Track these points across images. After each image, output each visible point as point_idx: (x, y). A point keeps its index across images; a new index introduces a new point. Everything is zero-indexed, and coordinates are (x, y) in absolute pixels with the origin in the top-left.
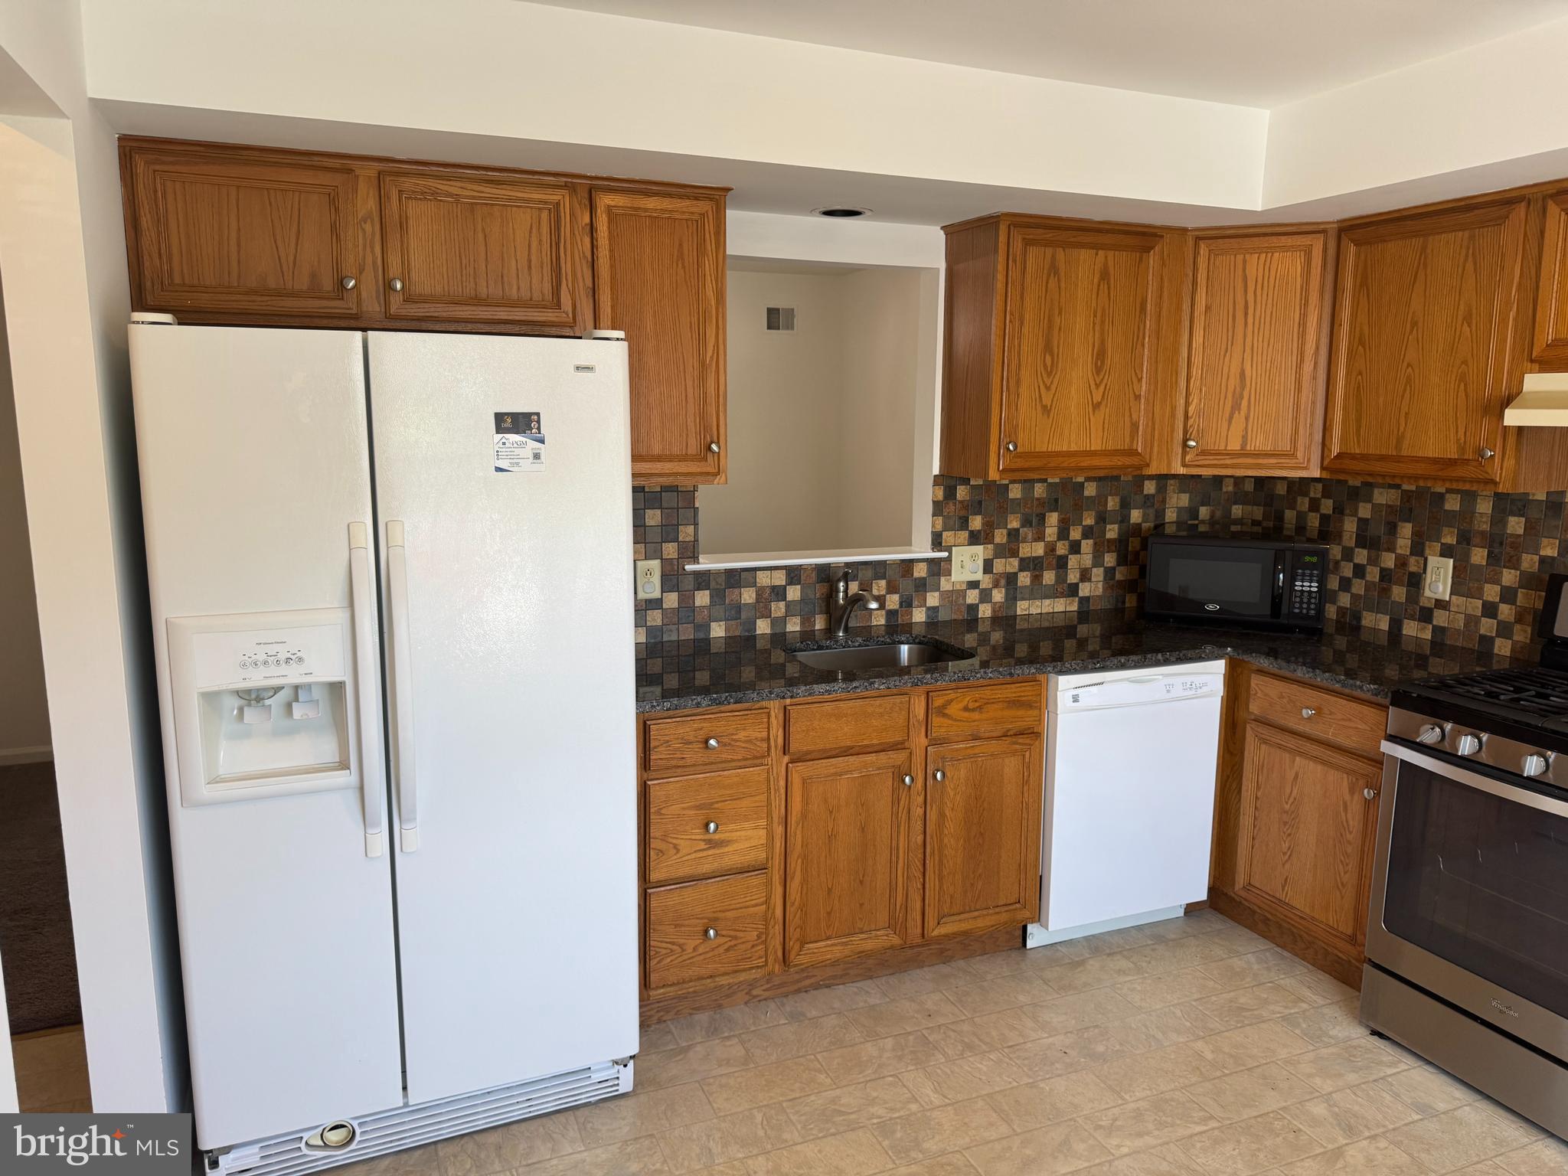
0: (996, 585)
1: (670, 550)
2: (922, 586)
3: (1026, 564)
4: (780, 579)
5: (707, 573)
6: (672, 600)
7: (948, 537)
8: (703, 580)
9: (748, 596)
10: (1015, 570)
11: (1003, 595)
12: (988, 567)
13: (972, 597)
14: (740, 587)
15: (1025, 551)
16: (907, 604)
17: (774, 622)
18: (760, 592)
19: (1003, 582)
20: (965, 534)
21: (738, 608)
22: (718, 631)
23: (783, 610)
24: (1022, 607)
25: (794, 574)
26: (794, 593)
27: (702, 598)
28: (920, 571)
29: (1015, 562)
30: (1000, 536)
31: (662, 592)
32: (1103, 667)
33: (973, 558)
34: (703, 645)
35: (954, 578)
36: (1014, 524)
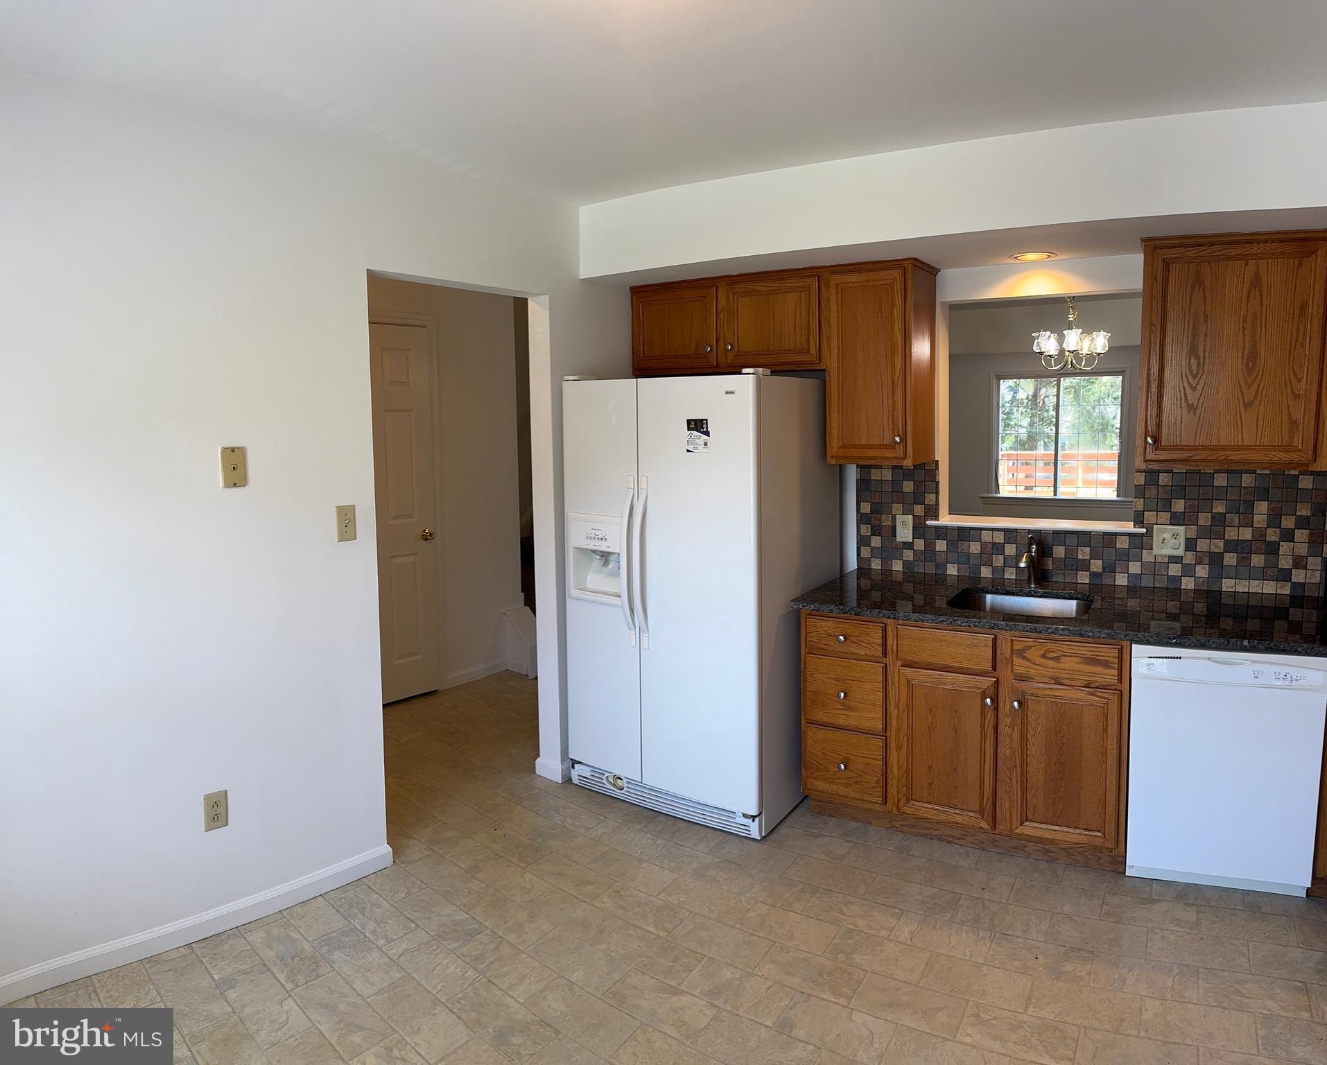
0: (1199, 562)
1: (919, 510)
2: (1125, 556)
3: (1232, 546)
4: (999, 538)
5: (945, 528)
6: (920, 544)
7: (1149, 516)
8: (942, 532)
9: (975, 548)
10: (1221, 550)
11: (1207, 571)
12: (1190, 545)
13: (1175, 570)
14: (969, 541)
15: (1232, 534)
16: (1110, 569)
17: (995, 570)
18: (984, 546)
19: (1207, 560)
20: (1165, 516)
21: (969, 555)
22: (952, 570)
23: (1002, 562)
24: (1227, 585)
25: (1010, 534)
26: (1010, 550)
27: (941, 546)
28: (1123, 543)
29: (1221, 544)
30: (1204, 519)
31: (913, 538)
32: (1179, 643)
33: (1175, 536)
34: (941, 578)
35: (1155, 551)
36: (1220, 508)
